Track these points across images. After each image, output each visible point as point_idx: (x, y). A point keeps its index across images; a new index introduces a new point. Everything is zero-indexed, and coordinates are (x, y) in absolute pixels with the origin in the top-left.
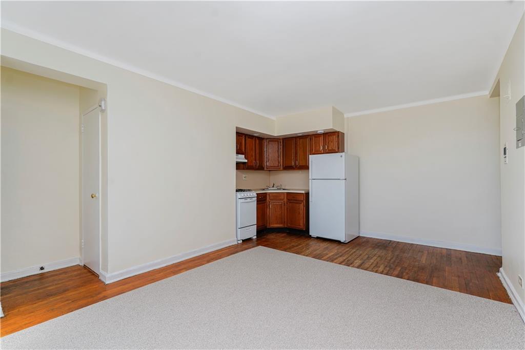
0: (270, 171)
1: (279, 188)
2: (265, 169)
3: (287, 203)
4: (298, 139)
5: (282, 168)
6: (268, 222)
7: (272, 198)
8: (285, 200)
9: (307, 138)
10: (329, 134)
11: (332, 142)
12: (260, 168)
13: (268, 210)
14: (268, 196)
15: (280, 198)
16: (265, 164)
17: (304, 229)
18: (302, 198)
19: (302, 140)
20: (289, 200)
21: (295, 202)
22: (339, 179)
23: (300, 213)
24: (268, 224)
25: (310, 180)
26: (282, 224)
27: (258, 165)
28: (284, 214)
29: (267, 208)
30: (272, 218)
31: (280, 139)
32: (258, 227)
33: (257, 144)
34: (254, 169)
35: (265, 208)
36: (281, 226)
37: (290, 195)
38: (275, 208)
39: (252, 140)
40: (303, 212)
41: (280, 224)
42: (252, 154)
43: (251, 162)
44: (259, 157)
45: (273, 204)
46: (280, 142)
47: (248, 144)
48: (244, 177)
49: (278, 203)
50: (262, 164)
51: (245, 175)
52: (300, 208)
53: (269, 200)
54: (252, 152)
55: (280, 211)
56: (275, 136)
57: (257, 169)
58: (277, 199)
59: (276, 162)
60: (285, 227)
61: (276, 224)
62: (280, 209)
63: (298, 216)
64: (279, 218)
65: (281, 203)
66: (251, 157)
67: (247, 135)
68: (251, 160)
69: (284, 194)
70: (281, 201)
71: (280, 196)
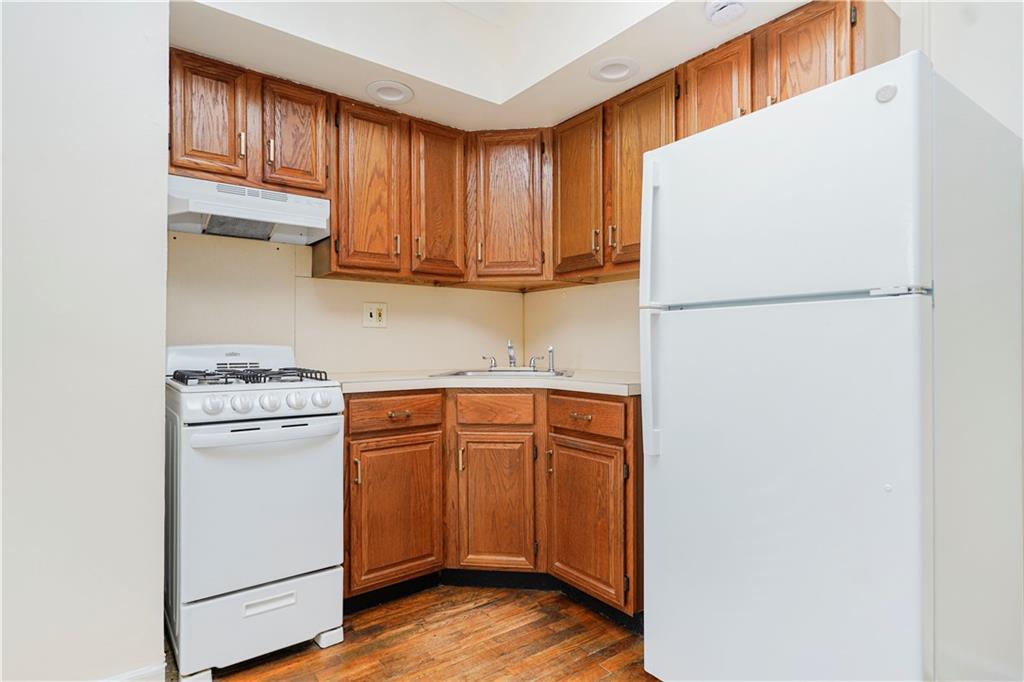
1: (539, 364)
2: (471, 277)
3: (548, 448)
5: (548, 274)
6: (453, 535)
7: (469, 418)
8: (542, 428)
9: (660, 91)
10: (790, 22)
12: (439, 269)
14: (450, 407)
15: (512, 418)
17: (629, 611)
19: (633, 108)
20: (557, 430)
21: (584, 442)
22: (866, 293)
23: (603, 512)
24: (451, 550)
27: (417, 253)
29: (444, 466)
30: (471, 520)
31: (541, 132)
32: (370, 571)
33: (419, 153)
34: (397, 271)
35: (431, 466)
36: (519, 562)
37: (564, 402)
38: (487, 469)
39: (383, 129)
40: (620, 508)
41: (510, 554)
42: (380, 197)
43: (372, 236)
44: (427, 217)
45: (473, 446)
46: (543, 145)
47: (351, 146)
48: (371, 316)
49: (500, 446)
50: (447, 250)
51: (377, 306)
52: (604, 483)
53: (458, 429)
54: (383, 190)
55: (511, 487)
56: (500, 103)
57: (416, 273)
58: (495, 422)
59: (519, 239)
60: (542, 570)
61: (490, 553)
62: (511, 474)
63: (596, 526)
64: (506, 524)
65: (517, 446)
66: (373, 211)
67: (349, 101)
68: (372, 229)
69: (534, 396)
70: (519, 436)
71: (514, 409)
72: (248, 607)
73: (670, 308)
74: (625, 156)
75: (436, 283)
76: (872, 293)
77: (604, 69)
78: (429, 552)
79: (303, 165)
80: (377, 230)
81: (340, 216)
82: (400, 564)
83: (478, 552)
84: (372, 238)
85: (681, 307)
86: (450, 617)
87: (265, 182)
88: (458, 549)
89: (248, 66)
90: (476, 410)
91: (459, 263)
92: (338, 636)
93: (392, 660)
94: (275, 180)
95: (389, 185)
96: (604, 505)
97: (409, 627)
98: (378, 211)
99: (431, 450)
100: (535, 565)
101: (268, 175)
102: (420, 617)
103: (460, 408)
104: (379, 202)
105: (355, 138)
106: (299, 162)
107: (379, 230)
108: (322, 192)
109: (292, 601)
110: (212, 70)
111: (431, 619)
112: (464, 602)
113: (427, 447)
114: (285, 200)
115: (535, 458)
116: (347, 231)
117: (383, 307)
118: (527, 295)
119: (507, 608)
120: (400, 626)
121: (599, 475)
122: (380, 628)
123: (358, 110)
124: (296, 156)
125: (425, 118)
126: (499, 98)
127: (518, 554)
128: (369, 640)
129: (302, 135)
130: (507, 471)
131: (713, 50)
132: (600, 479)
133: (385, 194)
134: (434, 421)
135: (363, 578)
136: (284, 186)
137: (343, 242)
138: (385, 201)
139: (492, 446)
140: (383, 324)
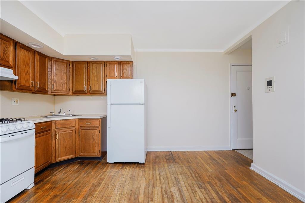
0: (54, 95)
1: (66, 113)
2: (49, 92)
3: (79, 130)
4: (91, 64)
5: (71, 93)
6: (54, 155)
7: (59, 126)
8: (77, 127)
9: (101, 64)
10: (124, 62)
11: (126, 70)
12: (42, 90)
13: (54, 141)
14: (53, 125)
15: (70, 125)
16: (50, 87)
17: (100, 156)
18: (97, 124)
19: (95, 65)
20: (81, 127)
21: (89, 128)
23: (94, 140)
24: (53, 158)
25: (109, 106)
26: (72, 154)
27: (37, 86)
28: (75, 143)
29: (52, 139)
30: (59, 150)
34: (32, 91)
36: (72, 156)
37: (83, 121)
38: (64, 138)
39: (29, 53)
40: (98, 139)
41: (69, 155)
42: (28, 70)
43: (26, 81)
44: (39, 77)
45: (60, 133)
46: (70, 64)
47: (20, 56)
48: (14, 102)
49: (67, 132)
50: (44, 86)
51: (16, 99)
52: (94, 135)
53: (55, 129)
54: (29, 69)
55: (70, 141)
57: (36, 91)
58: (66, 127)
59: (63, 85)
60: (77, 156)
61: (64, 156)
62: (70, 138)
63: (92, 143)
64: (69, 149)
65: (71, 131)
66: (26, 74)
67: (19, 43)
68: (26, 79)
69: (75, 120)
70: (72, 129)
71: (71, 124)
72: (12, 183)
74: (93, 73)
77: (92, 58)
78: (49, 160)
79: (6, 59)
80: (27, 79)
83: (61, 157)
86: (59, 172)
90: (61, 125)
91: (47, 89)
92: (33, 185)
96: (94, 139)
97: (50, 177)
98: (27, 75)
100: (75, 156)
103: (56, 124)
104: (27, 72)
106: (5, 58)
111: (54, 174)
112: (59, 169)
113: (49, 135)
115: (75, 133)
117: (18, 99)
118: (55, 96)
119: (71, 166)
120: (47, 178)
121: (93, 133)
122: (42, 180)
123: (22, 46)
124: (4, 56)
125: (39, 51)
128: (42, 183)
130: (69, 137)
131: (111, 61)
132: (93, 134)
134: (50, 128)
137: (18, 82)
138: (29, 72)
139: (65, 132)
140: (18, 104)
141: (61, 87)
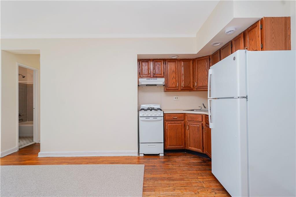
2: (195, 89)
7: (189, 119)
8: (204, 122)
9: (228, 46)
11: (253, 39)
12: (187, 89)
14: (186, 117)
15: (198, 120)
31: (209, 56)
32: (169, 146)
33: (182, 66)
34: (178, 90)
35: (182, 128)
36: (200, 150)
38: (193, 130)
41: (197, 148)
44: (184, 78)
45: (190, 125)
46: (210, 59)
47: (168, 68)
48: (175, 98)
49: (195, 125)
50: (189, 84)
53: (187, 121)
55: (198, 134)
56: (196, 53)
57: (182, 90)
60: (205, 153)
65: (199, 126)
66: (173, 79)
68: (172, 82)
69: (202, 116)
70: (199, 124)
71: (198, 118)
73: (215, 99)
75: (190, 91)
76: (234, 98)
77: (214, 44)
78: (181, 145)
79: (160, 73)
81: (167, 81)
82: (175, 146)
83: (191, 147)
84: (173, 84)
85: (219, 98)
87: (154, 77)
88: (188, 145)
89: (150, 59)
90: (191, 118)
91: (192, 87)
92: (163, 155)
93: (169, 160)
94: (155, 76)
95: (176, 73)
99: (182, 125)
100: (203, 152)
101: (154, 76)
102: (178, 156)
103: (188, 117)
104: (174, 77)
105: (169, 66)
107: (174, 82)
108: (163, 77)
109: (155, 146)
110: (145, 61)
112: (188, 156)
113: (181, 124)
114: (157, 79)
115: (202, 129)
116: (168, 83)
117: (178, 96)
119: (196, 159)
122: (170, 156)
123: (169, 60)
124: (158, 72)
125: (183, 58)
126: (196, 52)
127: (199, 149)
128: (167, 157)
129: (159, 68)
130: (197, 131)
133: (175, 75)
134: (182, 119)
135: (168, 146)
136: (156, 77)
137: (167, 85)
138: (175, 77)
139: (194, 125)
140: (178, 100)
141: (203, 83)
